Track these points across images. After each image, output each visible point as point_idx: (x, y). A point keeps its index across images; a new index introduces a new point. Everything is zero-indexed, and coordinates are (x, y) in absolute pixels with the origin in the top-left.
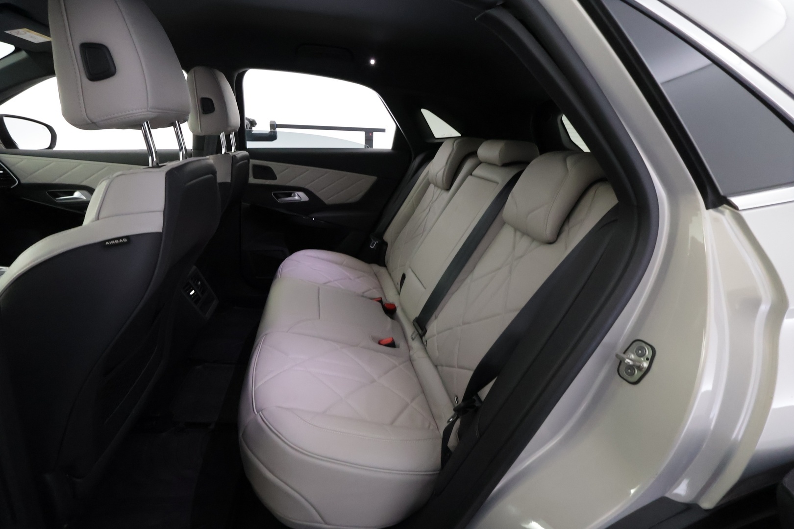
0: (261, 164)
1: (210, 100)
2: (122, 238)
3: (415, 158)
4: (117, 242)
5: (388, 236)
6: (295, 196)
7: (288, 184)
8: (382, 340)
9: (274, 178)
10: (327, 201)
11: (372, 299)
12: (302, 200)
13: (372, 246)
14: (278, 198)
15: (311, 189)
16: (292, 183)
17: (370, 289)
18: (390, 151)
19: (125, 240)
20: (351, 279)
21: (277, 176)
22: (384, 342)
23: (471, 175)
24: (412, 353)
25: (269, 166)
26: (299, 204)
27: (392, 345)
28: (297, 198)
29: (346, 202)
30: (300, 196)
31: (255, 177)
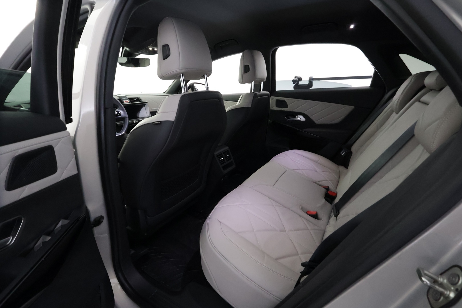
0: (281, 99)
1: (248, 66)
2: (158, 122)
3: (387, 93)
4: (156, 123)
5: (354, 149)
6: (298, 118)
7: (294, 111)
8: (309, 211)
9: (287, 107)
10: (317, 122)
11: (321, 186)
12: (301, 120)
13: (342, 153)
14: (288, 118)
15: (307, 114)
16: (296, 110)
17: (327, 180)
18: (368, 88)
19: (159, 123)
20: (316, 171)
21: (289, 106)
22: (309, 213)
23: (419, 101)
24: (328, 226)
25: (285, 100)
26: (300, 122)
27: (315, 216)
28: (299, 119)
29: (330, 123)
30: (301, 118)
31: (277, 106)
